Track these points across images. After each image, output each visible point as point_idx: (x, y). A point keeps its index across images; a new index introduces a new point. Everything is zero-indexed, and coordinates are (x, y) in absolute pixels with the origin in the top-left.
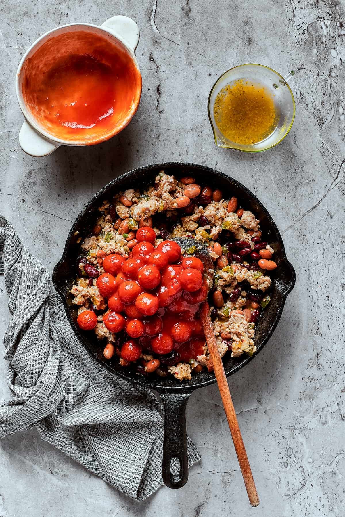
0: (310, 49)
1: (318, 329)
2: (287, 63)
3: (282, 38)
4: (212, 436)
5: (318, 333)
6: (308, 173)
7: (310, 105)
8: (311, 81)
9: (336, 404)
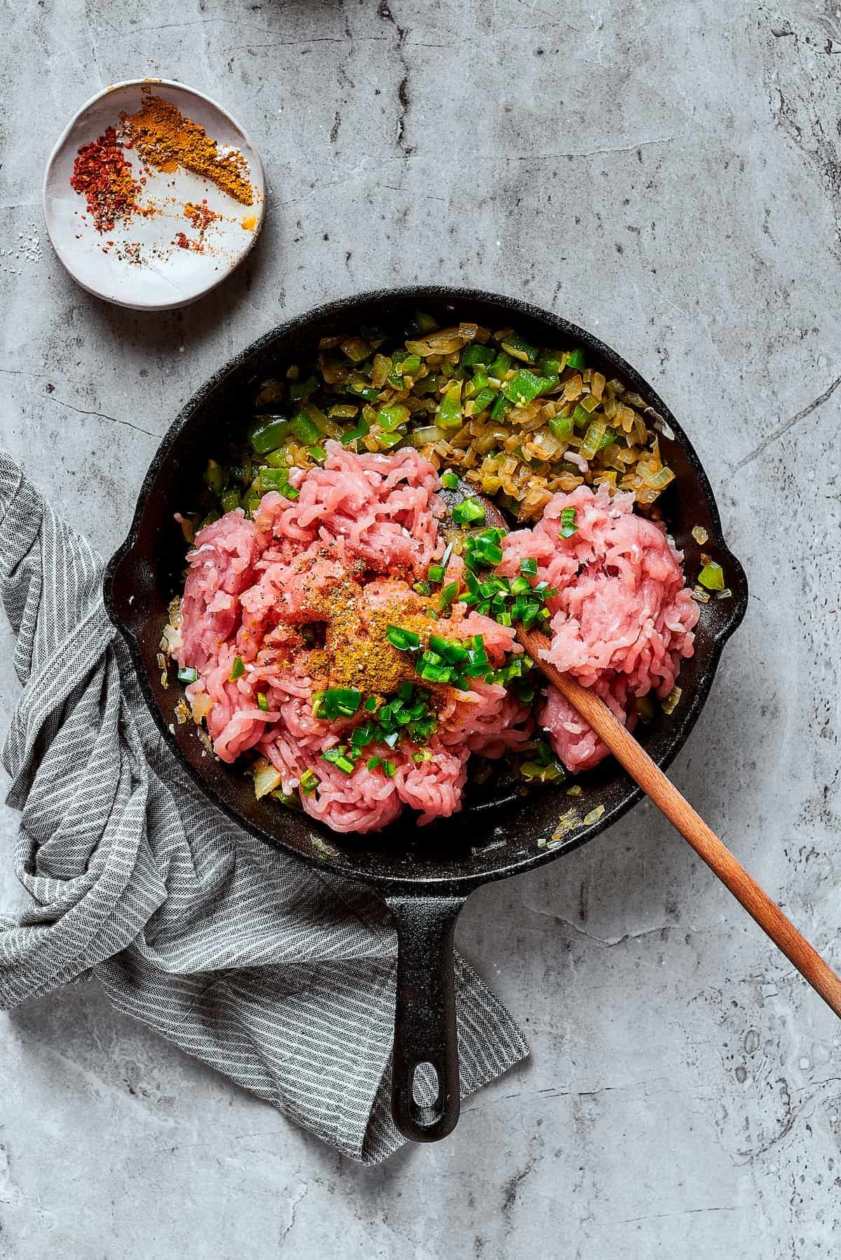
1: (827, 723)
2: (746, 19)
4: (549, 1000)
5: (828, 734)
6: (803, 310)
7: (807, 131)
8: (811, 66)
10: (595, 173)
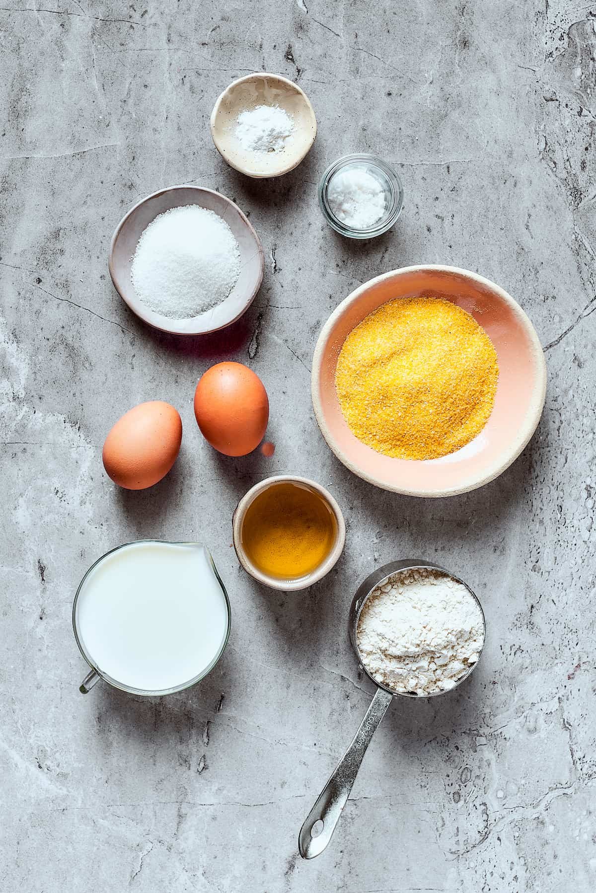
0: (571, 68)
1: (537, 562)
2: (528, 88)
3: (522, 43)
5: (537, 569)
6: (547, 283)
7: (560, 165)
8: (567, 122)
9: (556, 699)
10: (418, 177)
